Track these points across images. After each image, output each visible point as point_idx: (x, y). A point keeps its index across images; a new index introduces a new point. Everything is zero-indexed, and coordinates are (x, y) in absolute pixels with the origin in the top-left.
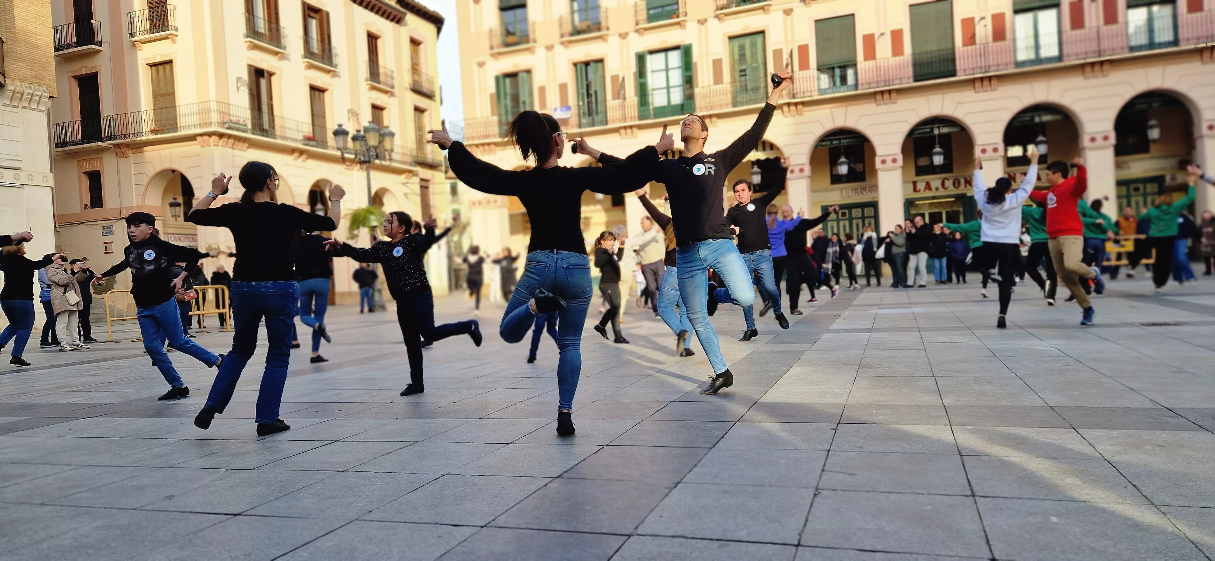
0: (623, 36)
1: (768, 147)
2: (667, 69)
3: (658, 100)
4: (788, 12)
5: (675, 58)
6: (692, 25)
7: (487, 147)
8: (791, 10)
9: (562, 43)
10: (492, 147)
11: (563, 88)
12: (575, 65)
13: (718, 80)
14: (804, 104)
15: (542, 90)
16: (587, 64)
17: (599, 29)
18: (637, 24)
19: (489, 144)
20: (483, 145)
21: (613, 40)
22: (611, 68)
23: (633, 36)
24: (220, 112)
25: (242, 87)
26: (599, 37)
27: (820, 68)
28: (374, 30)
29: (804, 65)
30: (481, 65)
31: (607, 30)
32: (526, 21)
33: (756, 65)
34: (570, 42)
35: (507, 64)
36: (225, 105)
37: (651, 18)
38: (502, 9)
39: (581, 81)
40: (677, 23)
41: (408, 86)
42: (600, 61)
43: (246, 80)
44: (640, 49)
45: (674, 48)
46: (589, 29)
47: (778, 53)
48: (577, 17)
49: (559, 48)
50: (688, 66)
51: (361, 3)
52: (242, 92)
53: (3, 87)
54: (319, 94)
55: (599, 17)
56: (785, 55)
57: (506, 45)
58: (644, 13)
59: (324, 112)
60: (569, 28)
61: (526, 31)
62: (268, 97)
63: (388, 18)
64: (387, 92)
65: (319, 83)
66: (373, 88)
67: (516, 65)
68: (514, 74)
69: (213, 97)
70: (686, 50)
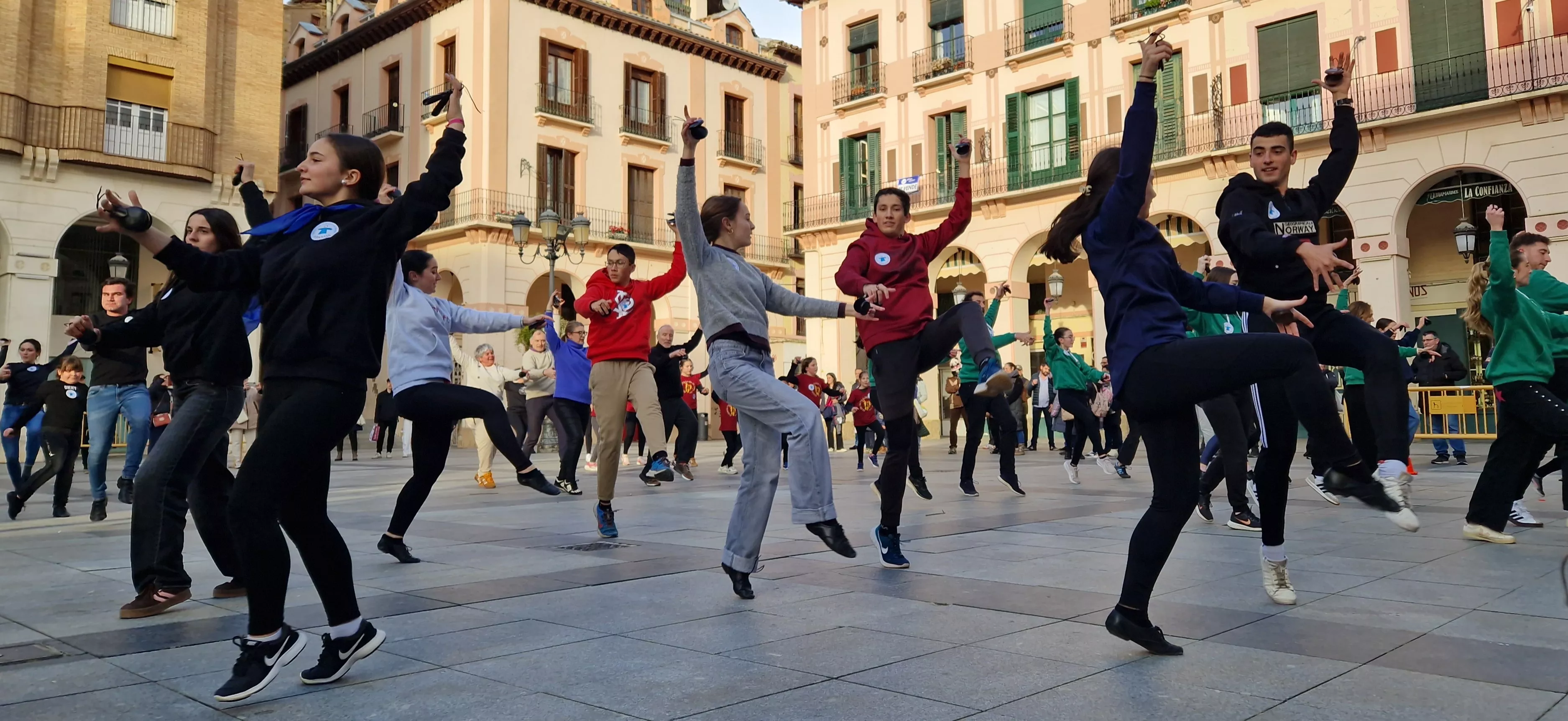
0: (991, 73)
1: (1184, 227)
2: (1050, 117)
3: (1038, 161)
4: (1216, 18)
5: (1059, 97)
6: (1080, 50)
7: (825, 235)
8: (1221, 14)
9: (917, 89)
10: (831, 234)
11: (916, 149)
12: (932, 117)
15: (892, 154)
16: (947, 115)
17: (961, 66)
18: (1008, 54)
19: (826, 231)
20: (820, 232)
21: (979, 79)
22: (976, 120)
23: (1004, 73)
24: (492, 202)
25: (526, 171)
26: (960, 78)
27: (1265, 100)
28: (736, 91)
29: (1239, 97)
30: (825, 126)
31: (972, 66)
32: (876, 64)
33: (1171, 101)
34: (926, 87)
35: (853, 123)
36: (499, 193)
37: (1029, 45)
38: (853, 50)
39: (940, 139)
40: (1060, 49)
41: (786, 159)
42: (962, 111)
43: (533, 162)
44: (1011, 91)
45: (1059, 85)
46: (948, 68)
47: (1200, 81)
48: (940, 51)
49: (913, 97)
50: (1073, 109)
51: (716, 59)
52: (525, 177)
53: (209, 183)
54: (646, 175)
55: (962, 50)
56: (1210, 83)
57: (852, 98)
58: (1018, 39)
59: (651, 196)
60: (926, 68)
61: (876, 78)
62: (566, 182)
63: (759, 73)
64: (750, 168)
65: (643, 162)
66: (727, 163)
67: (864, 123)
68: (862, 136)
69: (485, 185)
70: (1071, 87)
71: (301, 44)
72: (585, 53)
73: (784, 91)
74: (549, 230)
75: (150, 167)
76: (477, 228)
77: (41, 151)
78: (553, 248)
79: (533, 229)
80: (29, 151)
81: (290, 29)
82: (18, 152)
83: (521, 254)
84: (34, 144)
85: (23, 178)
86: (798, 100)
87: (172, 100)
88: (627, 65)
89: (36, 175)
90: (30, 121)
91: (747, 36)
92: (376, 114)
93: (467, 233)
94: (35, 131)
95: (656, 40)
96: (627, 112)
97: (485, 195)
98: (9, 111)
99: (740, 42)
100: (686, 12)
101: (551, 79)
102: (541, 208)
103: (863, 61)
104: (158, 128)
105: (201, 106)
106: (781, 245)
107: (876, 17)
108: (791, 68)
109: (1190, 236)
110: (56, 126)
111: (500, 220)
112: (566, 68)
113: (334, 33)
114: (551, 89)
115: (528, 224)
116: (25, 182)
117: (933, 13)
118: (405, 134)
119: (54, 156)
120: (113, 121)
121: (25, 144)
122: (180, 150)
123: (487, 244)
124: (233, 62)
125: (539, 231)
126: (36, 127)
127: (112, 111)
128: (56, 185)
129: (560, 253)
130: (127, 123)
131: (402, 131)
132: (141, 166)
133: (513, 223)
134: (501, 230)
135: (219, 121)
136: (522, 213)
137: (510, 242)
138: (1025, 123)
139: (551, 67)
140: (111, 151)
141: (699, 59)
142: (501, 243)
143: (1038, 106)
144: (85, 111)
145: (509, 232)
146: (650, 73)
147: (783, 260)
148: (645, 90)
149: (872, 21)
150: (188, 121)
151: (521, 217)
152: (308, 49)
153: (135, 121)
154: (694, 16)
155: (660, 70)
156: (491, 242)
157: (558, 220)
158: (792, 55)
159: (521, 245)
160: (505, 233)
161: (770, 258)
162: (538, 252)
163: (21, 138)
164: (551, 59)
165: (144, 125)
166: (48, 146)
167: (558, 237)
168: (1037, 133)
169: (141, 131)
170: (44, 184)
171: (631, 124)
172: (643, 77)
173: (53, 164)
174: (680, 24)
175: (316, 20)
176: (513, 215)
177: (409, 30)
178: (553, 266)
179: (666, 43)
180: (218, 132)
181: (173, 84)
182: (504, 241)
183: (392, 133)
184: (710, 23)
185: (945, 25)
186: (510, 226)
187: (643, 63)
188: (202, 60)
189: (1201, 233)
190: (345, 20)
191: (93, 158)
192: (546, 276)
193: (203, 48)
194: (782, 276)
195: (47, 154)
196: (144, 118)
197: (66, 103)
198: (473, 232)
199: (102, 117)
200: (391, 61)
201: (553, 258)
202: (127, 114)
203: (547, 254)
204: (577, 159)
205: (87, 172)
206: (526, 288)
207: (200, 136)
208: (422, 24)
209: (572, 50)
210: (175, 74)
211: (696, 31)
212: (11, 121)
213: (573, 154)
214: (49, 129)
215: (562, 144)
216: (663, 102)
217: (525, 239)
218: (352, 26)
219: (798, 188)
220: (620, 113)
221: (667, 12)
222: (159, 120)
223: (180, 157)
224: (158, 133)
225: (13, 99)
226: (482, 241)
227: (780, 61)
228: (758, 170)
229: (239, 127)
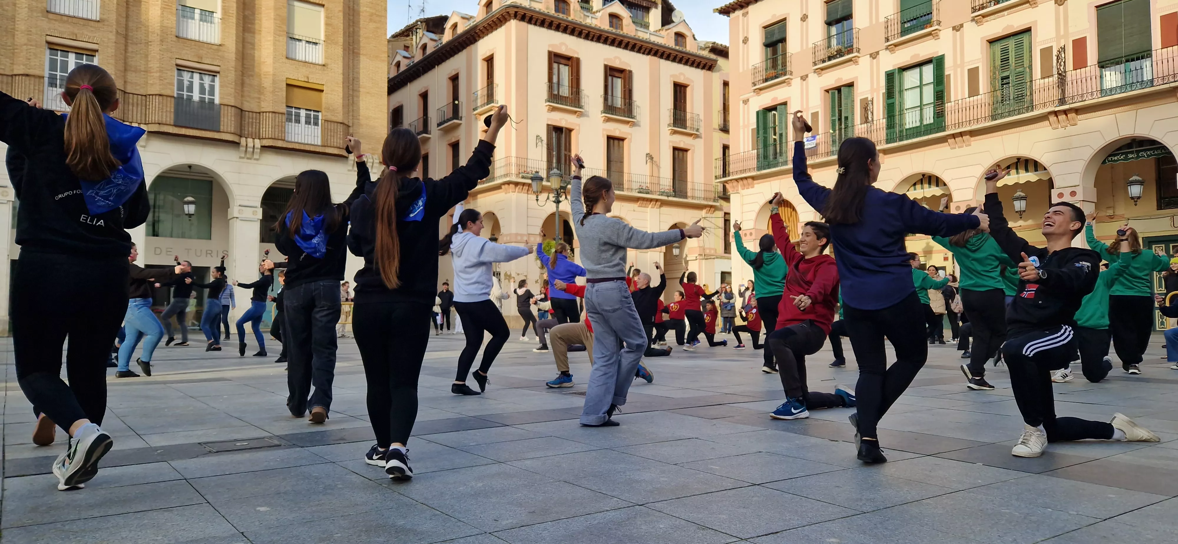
0: (874, 56)
1: (1031, 167)
2: (921, 86)
3: (911, 120)
4: (1061, 1)
5: (929, 71)
6: (946, 34)
7: (745, 181)
9: (815, 71)
10: (750, 180)
11: (815, 115)
12: (827, 91)
13: (973, 91)
14: (1077, 111)
16: (839, 89)
17: (850, 51)
18: (887, 40)
19: (746, 178)
20: (742, 179)
21: (864, 61)
22: (861, 92)
23: (884, 55)
24: (518, 165)
25: (540, 144)
26: (850, 60)
27: (1103, 65)
28: (681, 80)
29: (1080, 62)
30: (746, 102)
31: (858, 51)
32: (784, 54)
33: (1021, 69)
34: (822, 69)
35: (767, 99)
36: (522, 159)
37: (904, 32)
38: (767, 45)
39: (833, 108)
40: (929, 34)
41: (717, 127)
42: (851, 85)
43: (544, 137)
44: (890, 68)
45: (929, 62)
46: (840, 53)
47: (1046, 52)
48: (834, 42)
49: (813, 77)
50: (940, 79)
51: (668, 58)
52: (539, 147)
53: (347, 158)
54: (619, 143)
55: (851, 40)
56: (1055, 53)
57: (766, 80)
58: (896, 28)
59: (623, 158)
60: (822, 55)
61: (784, 64)
62: (566, 150)
63: (698, 67)
64: (690, 135)
65: (617, 134)
66: (675, 132)
67: (775, 99)
68: (774, 108)
69: (514, 154)
70: (938, 62)
71: (398, 65)
72: (578, 60)
73: (716, 78)
74: (555, 183)
75: (312, 149)
76: (509, 183)
77: (250, 140)
78: (558, 195)
79: (544, 183)
80: (243, 141)
81: (392, 54)
82: (237, 141)
83: (537, 200)
84: (246, 136)
85: (241, 158)
86: (726, 84)
87: (324, 106)
88: (606, 66)
89: (248, 156)
90: (243, 122)
91: (689, 40)
92: (445, 109)
93: (503, 187)
94: (246, 128)
95: (626, 47)
96: (606, 99)
97: (513, 160)
98: (231, 116)
99: (684, 44)
100: (646, 26)
101: (555, 80)
102: (549, 168)
103: (775, 52)
104: (316, 124)
105: (340, 109)
106: (713, 189)
107: (785, 19)
108: (721, 61)
109: (1035, 174)
110: (258, 124)
111: (523, 177)
112: (565, 71)
113: (418, 57)
114: (555, 86)
115: (541, 179)
116: (242, 160)
117: (829, 13)
118: (463, 122)
119: (258, 143)
120: (289, 120)
121: (241, 136)
122: (329, 137)
123: (515, 194)
124: (358, 78)
125: (549, 184)
126: (246, 126)
127: (290, 114)
128: (259, 162)
129: (562, 198)
130: (298, 121)
131: (461, 120)
132: (307, 148)
133: (532, 179)
134: (524, 184)
135: (351, 118)
136: (537, 172)
137: (530, 192)
138: (901, 92)
139: (555, 71)
140: (290, 140)
141: (655, 59)
142: (524, 193)
143: (911, 78)
144: (274, 114)
145: (529, 185)
146: (621, 71)
147: (714, 201)
148: (618, 83)
149: (782, 23)
150: (334, 119)
151: (537, 175)
152: (403, 68)
153: (303, 119)
154: (652, 28)
155: (628, 68)
156: (518, 192)
157: (561, 176)
158: (722, 52)
159: (537, 193)
160: (526, 186)
161: (705, 199)
162: (548, 198)
163: (239, 133)
164: (555, 66)
165: (308, 122)
166: (254, 137)
167: (561, 188)
168: (910, 99)
169: (307, 126)
170: (252, 161)
171: (609, 108)
172: (617, 74)
173: (257, 148)
174: (642, 35)
175: (406, 48)
176: (532, 174)
177: (465, 51)
178: (557, 207)
179: (633, 49)
180: (351, 125)
181: (323, 94)
182: (526, 191)
183: (455, 121)
184: (663, 33)
185: (838, 21)
186: (529, 181)
187: (617, 64)
188: (340, 78)
189: (1046, 171)
190: (424, 47)
191: (280, 144)
192: (553, 215)
193: (340, 71)
194: (714, 211)
195: (254, 142)
196: (308, 117)
197: (263, 110)
198: (506, 186)
199: (284, 117)
200: (454, 73)
201: (558, 202)
202: (298, 115)
203: (554, 199)
204: (573, 134)
205: (277, 153)
206: (540, 223)
207: (340, 128)
208: (473, 47)
209: (568, 58)
210: (325, 88)
211: (654, 39)
212: (233, 122)
213: (570, 131)
214: (254, 126)
215: (563, 124)
216: (630, 92)
217: (540, 190)
218: (429, 51)
219: (726, 148)
220: (601, 100)
221: (633, 27)
222: (316, 118)
223: (329, 142)
224: (316, 127)
225: (233, 108)
226: (512, 192)
227: (713, 56)
228: (697, 136)
229: (363, 121)
